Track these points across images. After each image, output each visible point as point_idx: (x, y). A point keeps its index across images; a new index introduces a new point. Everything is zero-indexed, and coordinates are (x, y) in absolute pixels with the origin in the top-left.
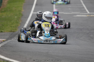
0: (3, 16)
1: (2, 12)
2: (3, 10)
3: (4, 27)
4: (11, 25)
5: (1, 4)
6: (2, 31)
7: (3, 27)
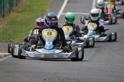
0: (18, 19)
1: (18, 12)
2: (20, 10)
3: (17, 34)
4: (26, 31)
5: (19, 1)
6: (12, 40)
7: (15, 35)
